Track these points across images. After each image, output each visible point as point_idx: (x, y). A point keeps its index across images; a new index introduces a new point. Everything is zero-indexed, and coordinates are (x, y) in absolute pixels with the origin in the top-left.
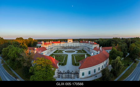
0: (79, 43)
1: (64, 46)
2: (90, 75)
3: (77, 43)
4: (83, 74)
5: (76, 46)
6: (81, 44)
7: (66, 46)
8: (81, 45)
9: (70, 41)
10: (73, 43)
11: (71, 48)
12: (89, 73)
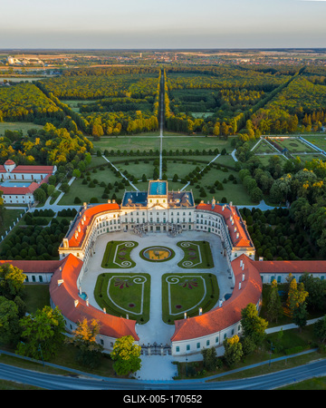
0: (192, 211)
1: (135, 220)
2: (188, 352)
3: (187, 212)
4: (178, 349)
5: (181, 220)
6: (200, 214)
7: (141, 222)
8: (200, 219)
9: (158, 204)
10: (171, 211)
11: (162, 228)
12: (188, 348)
